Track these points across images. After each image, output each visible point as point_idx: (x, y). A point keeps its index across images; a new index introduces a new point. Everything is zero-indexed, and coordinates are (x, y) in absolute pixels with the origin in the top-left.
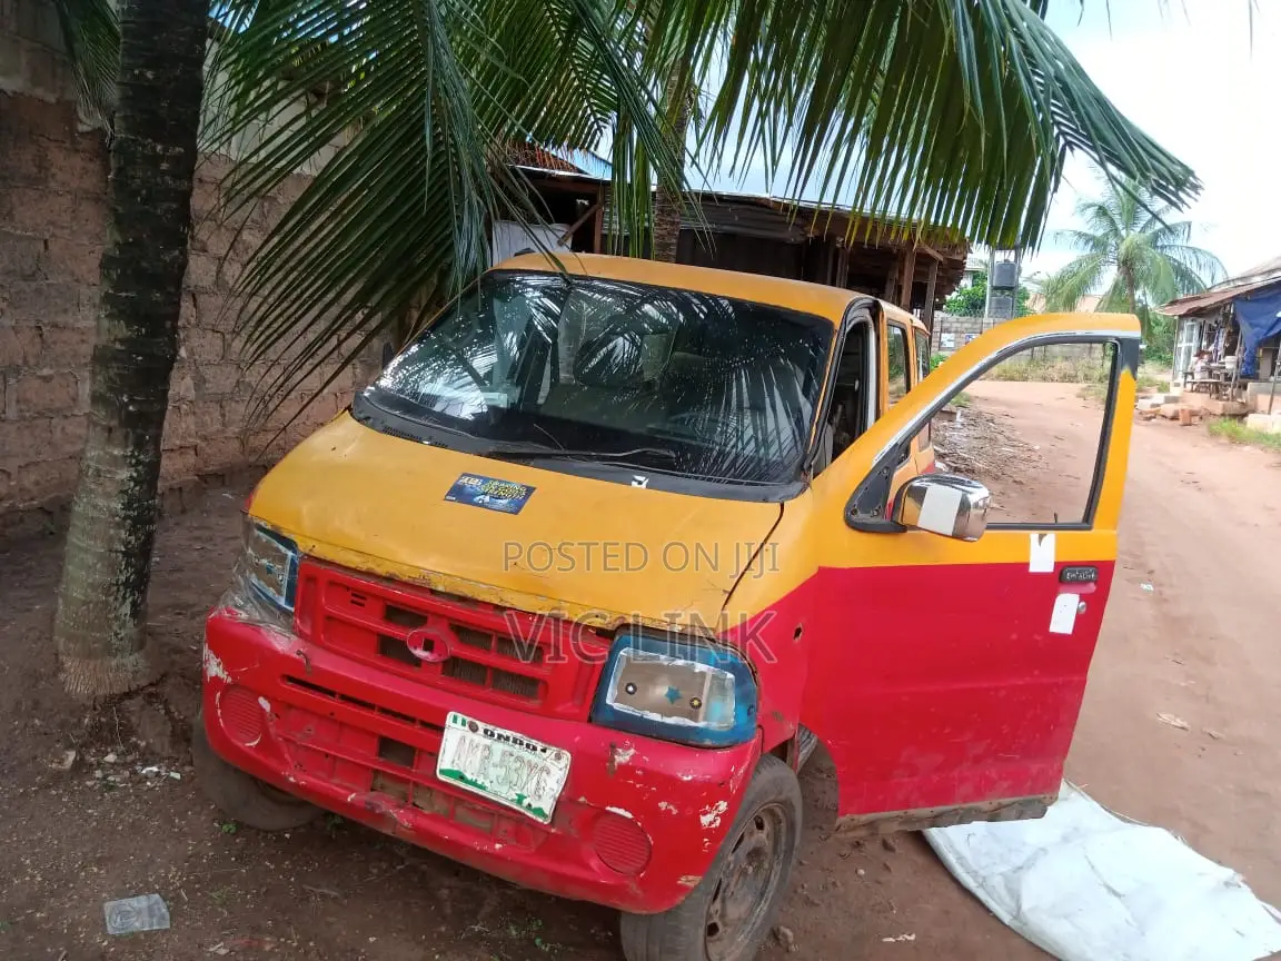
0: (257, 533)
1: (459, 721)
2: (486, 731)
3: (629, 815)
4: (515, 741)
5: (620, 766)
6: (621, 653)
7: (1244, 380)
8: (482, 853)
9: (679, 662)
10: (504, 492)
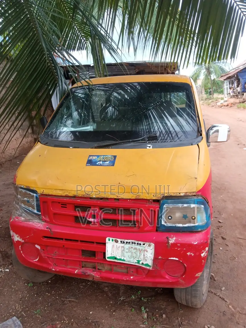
0: (20, 190)
1: (111, 240)
2: (121, 242)
3: (177, 259)
4: (132, 243)
5: (171, 244)
6: (164, 206)
7: (243, 93)
8: (127, 281)
9: (185, 205)
10: (106, 159)
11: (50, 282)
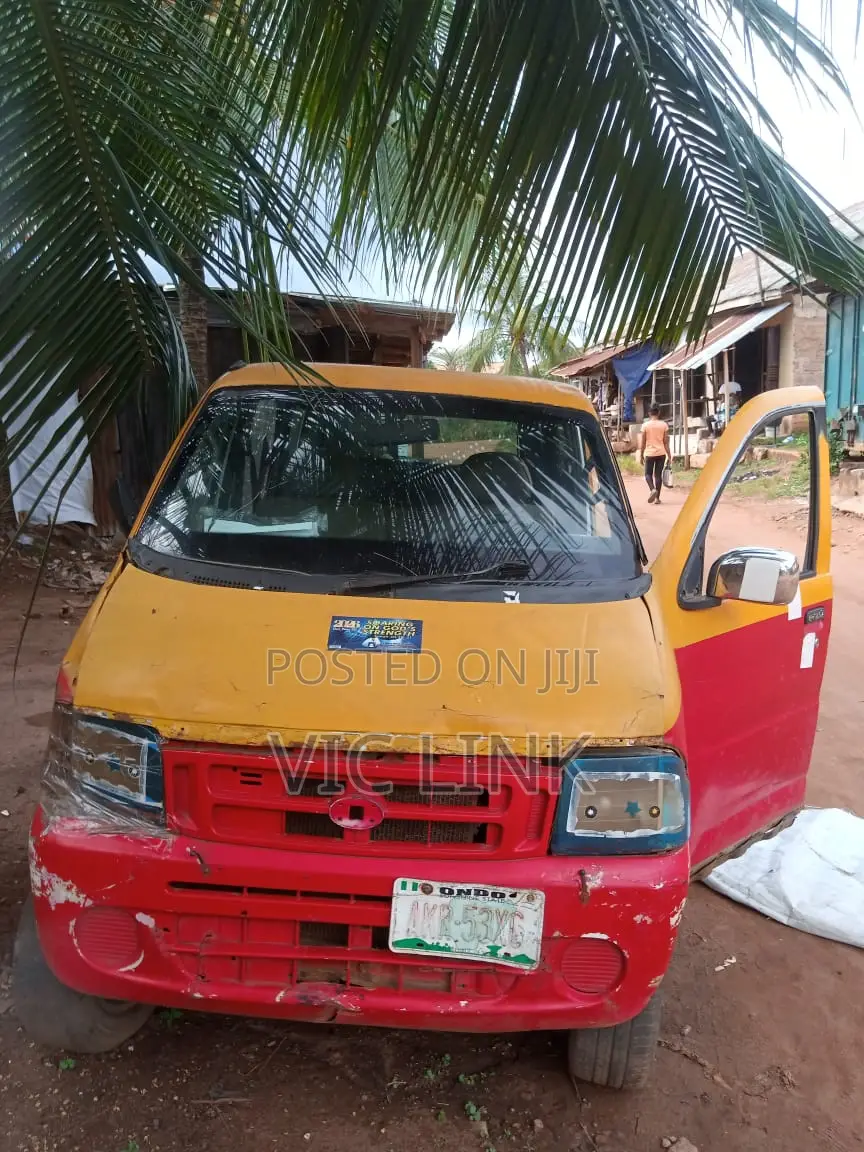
1: (409, 886)
2: (442, 890)
3: (605, 937)
4: (477, 892)
5: (595, 892)
7: (627, 424)
8: (449, 1015)
9: (634, 775)
10: (391, 630)
11: (131, 1048)
